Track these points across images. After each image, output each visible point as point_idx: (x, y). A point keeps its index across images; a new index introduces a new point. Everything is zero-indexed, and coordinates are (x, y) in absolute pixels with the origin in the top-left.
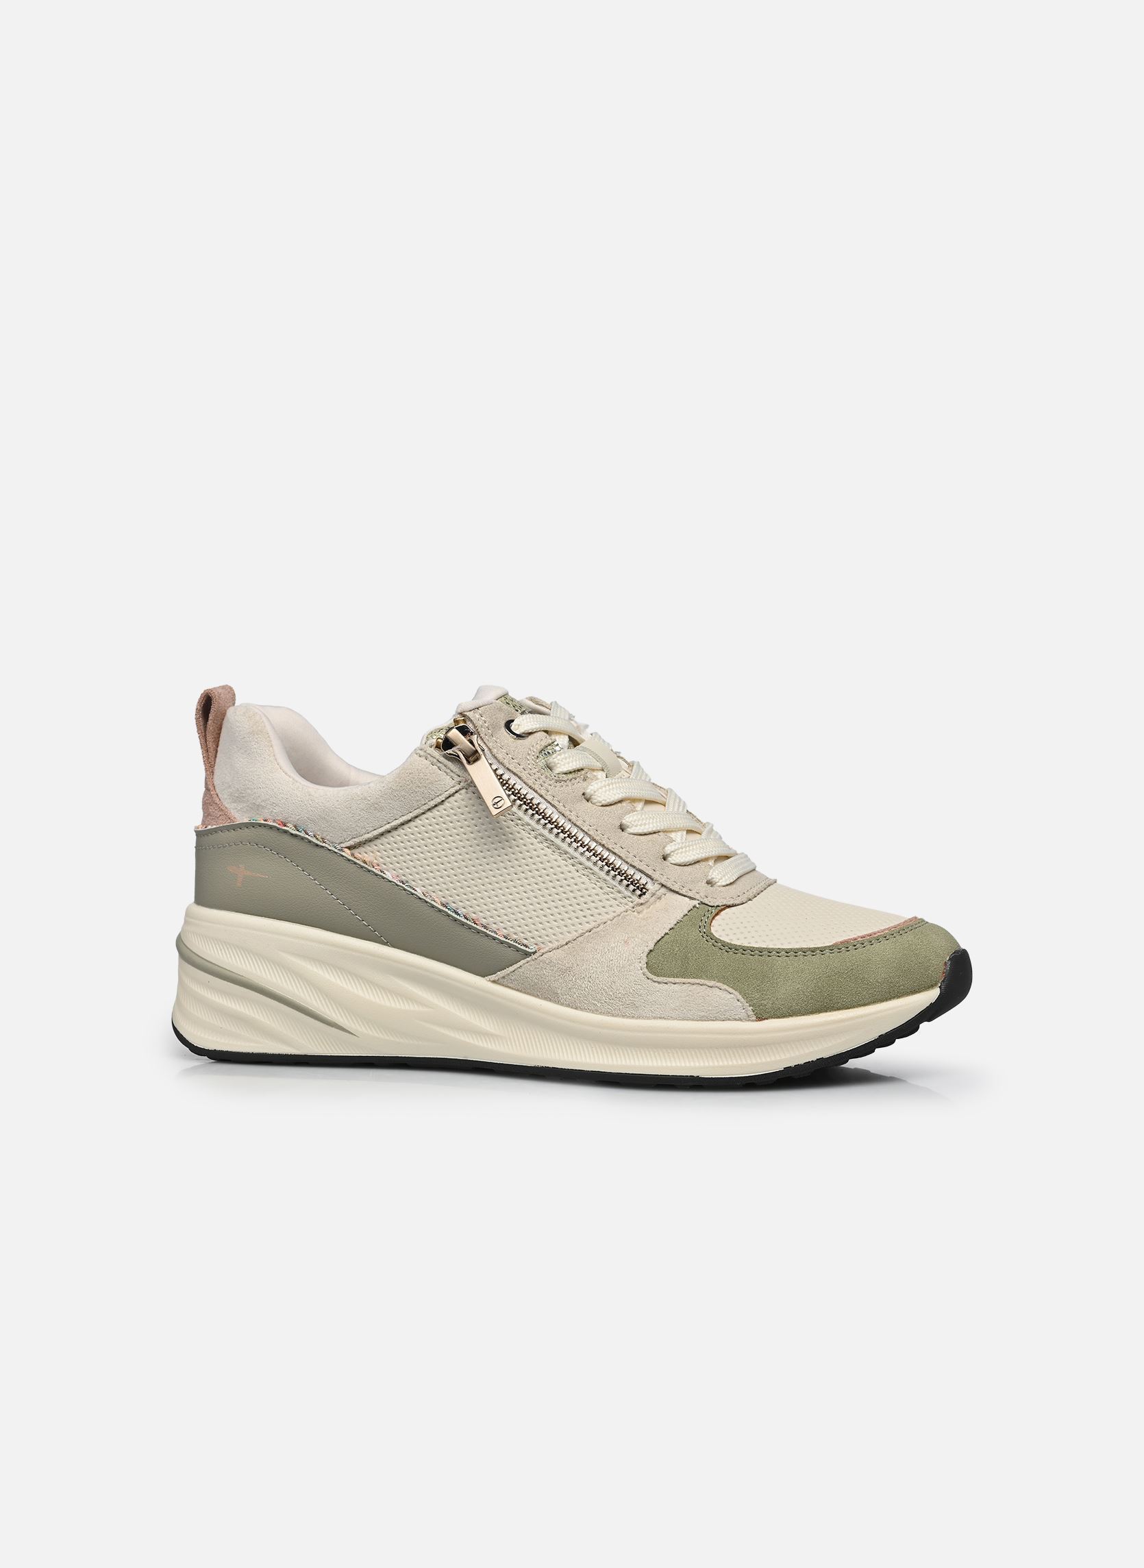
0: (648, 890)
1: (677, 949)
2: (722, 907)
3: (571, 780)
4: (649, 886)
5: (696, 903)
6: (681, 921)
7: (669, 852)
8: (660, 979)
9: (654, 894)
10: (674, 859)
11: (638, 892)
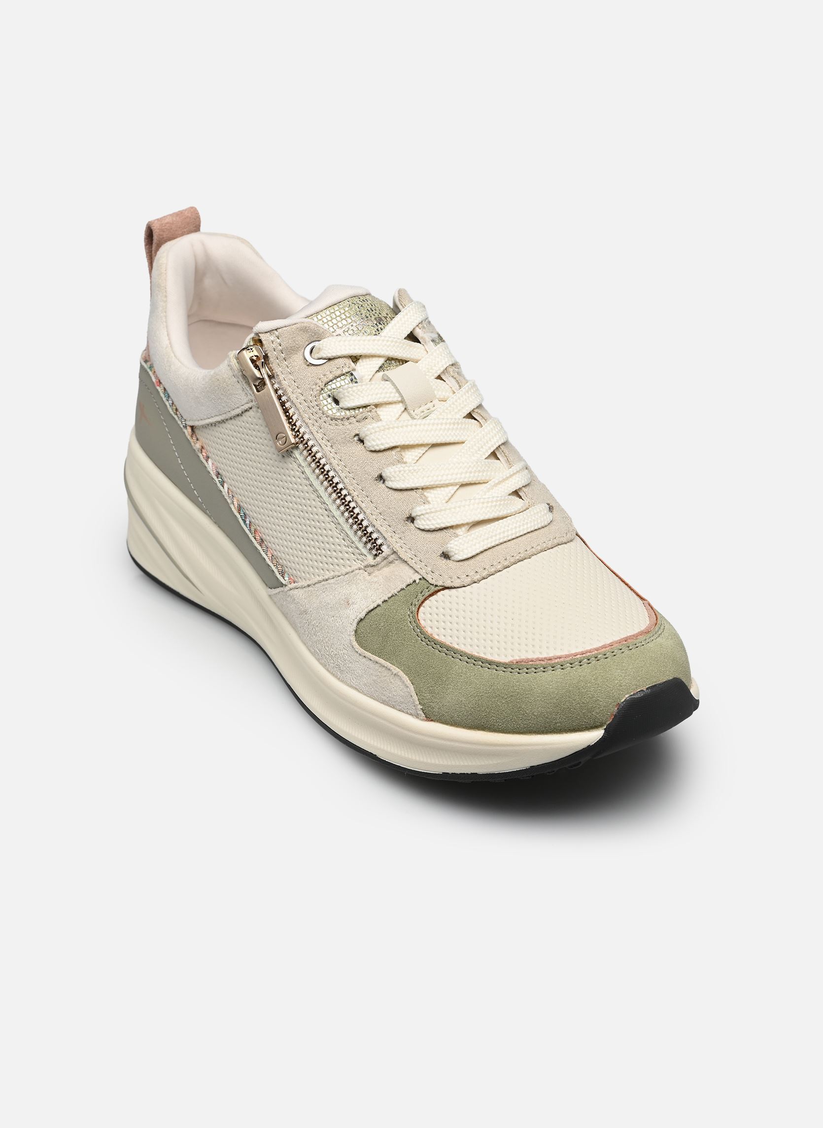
0: (383, 552)
1: (382, 624)
2: (441, 588)
3: (348, 419)
4: (384, 548)
5: (417, 577)
6: (396, 594)
7: (419, 513)
8: (361, 650)
9: (385, 559)
10: (420, 523)
11: (374, 552)
